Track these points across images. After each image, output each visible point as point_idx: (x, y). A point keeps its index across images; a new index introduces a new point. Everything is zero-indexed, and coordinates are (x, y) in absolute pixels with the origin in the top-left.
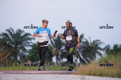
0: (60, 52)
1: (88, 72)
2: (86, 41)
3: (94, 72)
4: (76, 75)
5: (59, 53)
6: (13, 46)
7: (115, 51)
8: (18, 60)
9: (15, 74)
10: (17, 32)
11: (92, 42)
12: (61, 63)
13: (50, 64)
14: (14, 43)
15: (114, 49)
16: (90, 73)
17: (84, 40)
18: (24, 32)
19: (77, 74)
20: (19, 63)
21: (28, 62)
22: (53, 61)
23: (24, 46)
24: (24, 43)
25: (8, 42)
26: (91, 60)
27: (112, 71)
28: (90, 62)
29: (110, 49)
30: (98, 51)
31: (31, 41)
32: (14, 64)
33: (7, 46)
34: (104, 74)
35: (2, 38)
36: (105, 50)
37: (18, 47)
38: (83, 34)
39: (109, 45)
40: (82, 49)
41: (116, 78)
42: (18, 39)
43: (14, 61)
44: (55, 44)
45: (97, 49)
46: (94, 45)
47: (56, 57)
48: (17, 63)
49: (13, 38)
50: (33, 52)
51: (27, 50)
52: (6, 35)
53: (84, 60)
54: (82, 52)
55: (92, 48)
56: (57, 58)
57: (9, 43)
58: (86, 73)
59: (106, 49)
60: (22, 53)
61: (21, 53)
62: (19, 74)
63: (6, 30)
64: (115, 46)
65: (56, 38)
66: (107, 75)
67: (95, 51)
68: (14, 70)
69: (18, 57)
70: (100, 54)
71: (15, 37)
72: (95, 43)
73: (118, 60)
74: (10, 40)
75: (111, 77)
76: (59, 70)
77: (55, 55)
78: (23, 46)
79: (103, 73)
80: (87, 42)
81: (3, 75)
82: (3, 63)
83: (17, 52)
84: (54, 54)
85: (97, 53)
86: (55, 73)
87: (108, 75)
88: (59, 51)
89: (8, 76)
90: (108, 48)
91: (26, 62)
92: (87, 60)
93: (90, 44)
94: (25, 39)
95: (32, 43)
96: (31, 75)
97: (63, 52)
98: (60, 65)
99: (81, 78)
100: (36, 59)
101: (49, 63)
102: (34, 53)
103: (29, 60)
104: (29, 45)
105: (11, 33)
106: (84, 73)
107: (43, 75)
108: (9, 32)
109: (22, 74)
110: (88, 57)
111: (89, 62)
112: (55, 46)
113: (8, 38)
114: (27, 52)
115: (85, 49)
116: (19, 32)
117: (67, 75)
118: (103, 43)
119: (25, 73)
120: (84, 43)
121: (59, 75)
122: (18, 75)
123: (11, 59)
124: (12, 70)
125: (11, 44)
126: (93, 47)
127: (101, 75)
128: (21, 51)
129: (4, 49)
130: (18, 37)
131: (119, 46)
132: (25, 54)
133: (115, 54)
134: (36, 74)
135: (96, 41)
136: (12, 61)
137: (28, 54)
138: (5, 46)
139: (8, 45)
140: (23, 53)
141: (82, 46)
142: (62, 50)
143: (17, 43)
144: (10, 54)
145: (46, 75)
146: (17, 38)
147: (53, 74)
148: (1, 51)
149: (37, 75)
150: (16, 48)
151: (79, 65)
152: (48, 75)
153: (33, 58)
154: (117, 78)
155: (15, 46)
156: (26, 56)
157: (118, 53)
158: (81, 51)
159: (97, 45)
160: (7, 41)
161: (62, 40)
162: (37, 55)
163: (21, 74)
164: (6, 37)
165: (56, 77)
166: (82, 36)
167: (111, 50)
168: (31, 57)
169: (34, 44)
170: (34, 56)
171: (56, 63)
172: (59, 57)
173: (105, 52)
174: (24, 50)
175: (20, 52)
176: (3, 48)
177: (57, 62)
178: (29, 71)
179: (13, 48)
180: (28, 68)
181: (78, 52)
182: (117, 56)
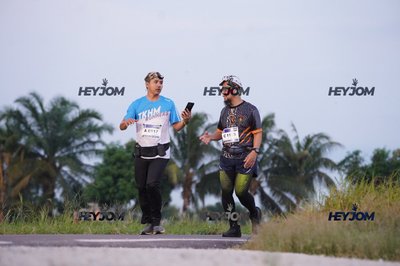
0: (197, 173)
1: (289, 241)
2: (283, 137)
3: (310, 242)
4: (247, 252)
5: (191, 179)
6: (39, 155)
7: (376, 173)
8: (56, 200)
9: (47, 246)
10: (54, 108)
11: (302, 141)
12: (198, 212)
14: (44, 142)
15: (373, 166)
16: (294, 243)
17: (274, 135)
18: (78, 107)
19: (251, 247)
20: (61, 210)
21: (89, 207)
22: (172, 204)
23: (78, 155)
24: (78, 142)
25: (23, 141)
26: (298, 202)
27: (367, 236)
28: (294, 206)
29: (362, 164)
30: (322, 170)
31: (99, 136)
32: (43, 214)
33: (19, 154)
34: (340, 249)
35: (5, 128)
36: (346, 167)
37: (58, 157)
38: (272, 116)
39: (357, 153)
40: (268, 164)
41: (381, 261)
42: (57, 129)
43: (43, 201)
44: (178, 148)
45: (317, 164)
46: (307, 152)
47: (181, 190)
48: (55, 212)
49: (39, 125)
50: (107, 173)
51: (87, 166)
52: (17, 115)
53: (276, 200)
54: (269, 174)
55: (301, 161)
56: (186, 195)
57: (28, 143)
58: (281, 242)
59: (346, 164)
60: (70, 177)
61: (65, 177)
62: (59, 246)
63: (18, 101)
64: (379, 156)
66: (350, 252)
67: (311, 172)
68: (44, 233)
69: (56, 191)
70: (329, 183)
71: (48, 124)
72: (311, 145)
73: (388, 200)
74: (32, 132)
75: (363, 258)
76: (192, 233)
77: (180, 182)
78: (74, 154)
79: (337, 245)
80: (284, 143)
81: (5, 249)
83: (52, 172)
84: (175, 179)
85: (317, 177)
86: (179, 245)
87: (353, 250)
88: (191, 171)
89: (23, 252)
90: (356, 163)
91: (83, 205)
92: (285, 200)
93: (295, 148)
94: (81, 129)
95: (103, 144)
96: (101, 249)
97: (207, 172)
98: (195, 216)
99: (266, 261)
100: (117, 195)
102: (109, 178)
103: (93, 199)
104: (93, 150)
105: (33, 110)
106: (274, 244)
107: (139, 249)
108: (26, 106)
109: (71, 246)
110: (287, 191)
111: (292, 207)
112: (180, 154)
113: (23, 128)
114: (87, 174)
115: (278, 164)
116: (59, 106)
117: (217, 250)
118: (339, 144)
119: (81, 245)
120: (276, 144)
121: (191, 250)
122: (56, 248)
124: (38, 232)
125: (34, 148)
126: (306, 157)
127: (332, 251)
129: (11, 164)
130: (56, 122)
131: (391, 156)
132: (81, 181)
133: (377, 183)
134: (118, 245)
135: (315, 139)
136: (37, 202)
137: (88, 180)
138: (15, 155)
139: (24, 148)
140: (73, 176)
141: (268, 155)
142: (203, 166)
143: (54, 144)
144: (30, 179)
145: (148, 250)
146: (54, 127)
147: (171, 247)
149: (121, 249)
150: (50, 159)
152: (156, 249)
153: (108, 192)
154: (384, 259)
155: (46, 153)
156: (84, 186)
157: (387, 179)
158: (266, 172)
159: (318, 153)
160: (21, 137)
162: (119, 183)
163: (66, 245)
164: (16, 121)
165: (183, 256)
166: (269, 122)
167: (363, 169)
168: (100, 190)
169: (111, 147)
170: (109, 186)
171: (181, 211)
173: (345, 176)
174: (78, 167)
175: (62, 173)
176: (7, 160)
177: (185, 209)
178: (93, 238)
179: (40, 159)
180: (88, 226)
182: (383, 188)
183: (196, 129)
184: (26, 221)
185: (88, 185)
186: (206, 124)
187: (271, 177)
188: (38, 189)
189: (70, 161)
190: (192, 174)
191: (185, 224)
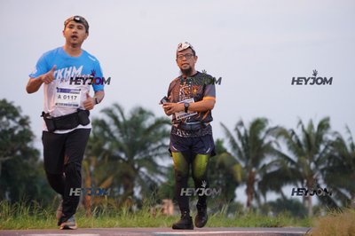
0: (259, 172)
2: (338, 138)
5: (254, 177)
6: (120, 158)
8: (135, 198)
10: (133, 117)
12: (260, 207)
13: (230, 210)
14: (125, 147)
17: (329, 137)
18: (153, 115)
20: (140, 206)
21: (164, 204)
22: (237, 200)
23: (154, 157)
24: (153, 146)
25: (107, 146)
26: (353, 198)
28: (349, 201)
32: (124, 210)
33: (104, 158)
37: (137, 160)
38: (327, 119)
40: (323, 163)
42: (135, 135)
43: (125, 199)
44: (242, 150)
47: (245, 187)
48: (135, 208)
49: (121, 132)
51: (162, 167)
52: (102, 124)
54: (325, 173)
56: (250, 192)
57: (111, 147)
60: (147, 177)
61: (143, 177)
63: (103, 111)
65: (246, 131)
68: (126, 227)
69: (135, 189)
71: (128, 130)
74: (114, 138)
76: (256, 226)
77: (244, 180)
78: (151, 157)
80: (339, 143)
82: (94, 206)
83: (132, 173)
84: (239, 177)
91: (159, 202)
92: (340, 196)
93: (349, 148)
94: (156, 135)
97: (268, 171)
98: (258, 211)
101: (226, 207)
103: (167, 197)
104: (167, 153)
105: (115, 119)
108: (109, 115)
110: (343, 187)
111: (347, 202)
112: (244, 155)
113: (107, 134)
114: (162, 174)
115: (334, 163)
116: (138, 115)
120: (332, 145)
123: (116, 194)
124: (121, 226)
125: (116, 152)
128: (143, 170)
129: (97, 166)
130: (135, 129)
132: (156, 181)
136: (120, 199)
137: (163, 179)
138: (99, 159)
139: (108, 152)
140: (149, 175)
141: (324, 155)
142: (264, 166)
143: (134, 148)
144: (113, 180)
146: (133, 133)
148: (88, 173)
150: (130, 162)
151: (316, 210)
155: (126, 156)
156: (159, 185)
158: (322, 171)
160: (104, 143)
161: (264, 138)
164: (101, 129)
166: (325, 125)
168: (173, 188)
171: (245, 206)
172: (256, 188)
174: (155, 168)
175: (140, 174)
176: (93, 163)
177: (249, 204)
179: (121, 161)
181: (312, 173)
183: (258, 132)
184: (110, 216)
185: (163, 184)
186: (267, 128)
187: (327, 175)
188: (119, 187)
189: (147, 163)
190: (255, 173)
191: (249, 218)
